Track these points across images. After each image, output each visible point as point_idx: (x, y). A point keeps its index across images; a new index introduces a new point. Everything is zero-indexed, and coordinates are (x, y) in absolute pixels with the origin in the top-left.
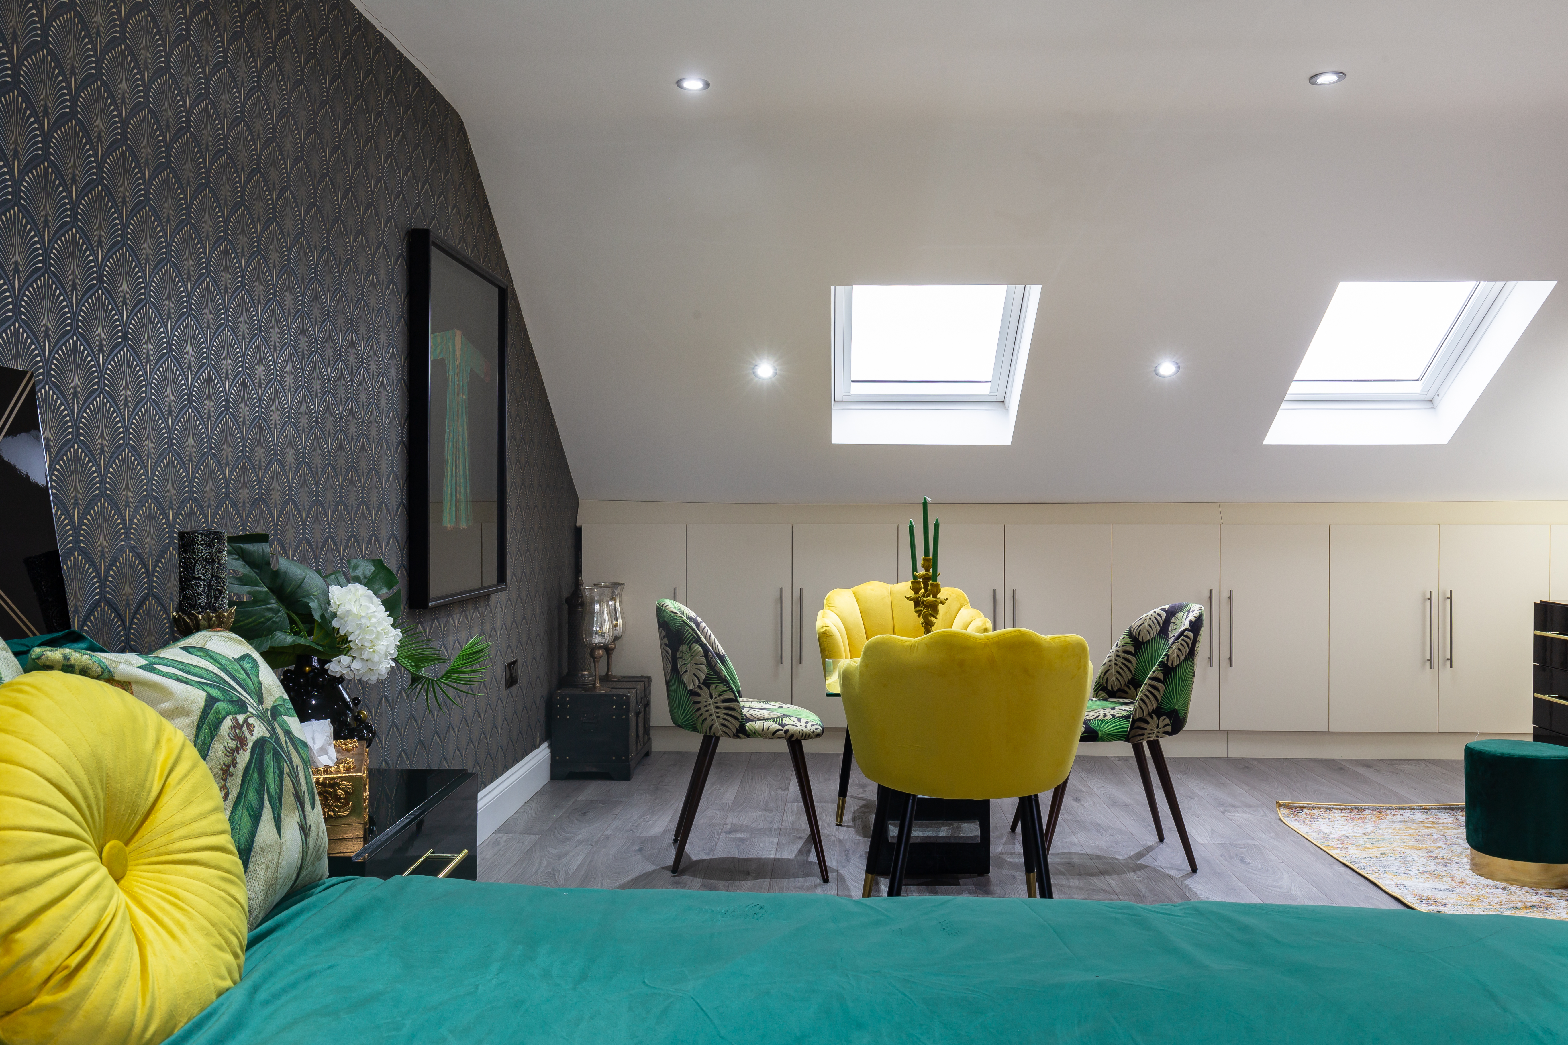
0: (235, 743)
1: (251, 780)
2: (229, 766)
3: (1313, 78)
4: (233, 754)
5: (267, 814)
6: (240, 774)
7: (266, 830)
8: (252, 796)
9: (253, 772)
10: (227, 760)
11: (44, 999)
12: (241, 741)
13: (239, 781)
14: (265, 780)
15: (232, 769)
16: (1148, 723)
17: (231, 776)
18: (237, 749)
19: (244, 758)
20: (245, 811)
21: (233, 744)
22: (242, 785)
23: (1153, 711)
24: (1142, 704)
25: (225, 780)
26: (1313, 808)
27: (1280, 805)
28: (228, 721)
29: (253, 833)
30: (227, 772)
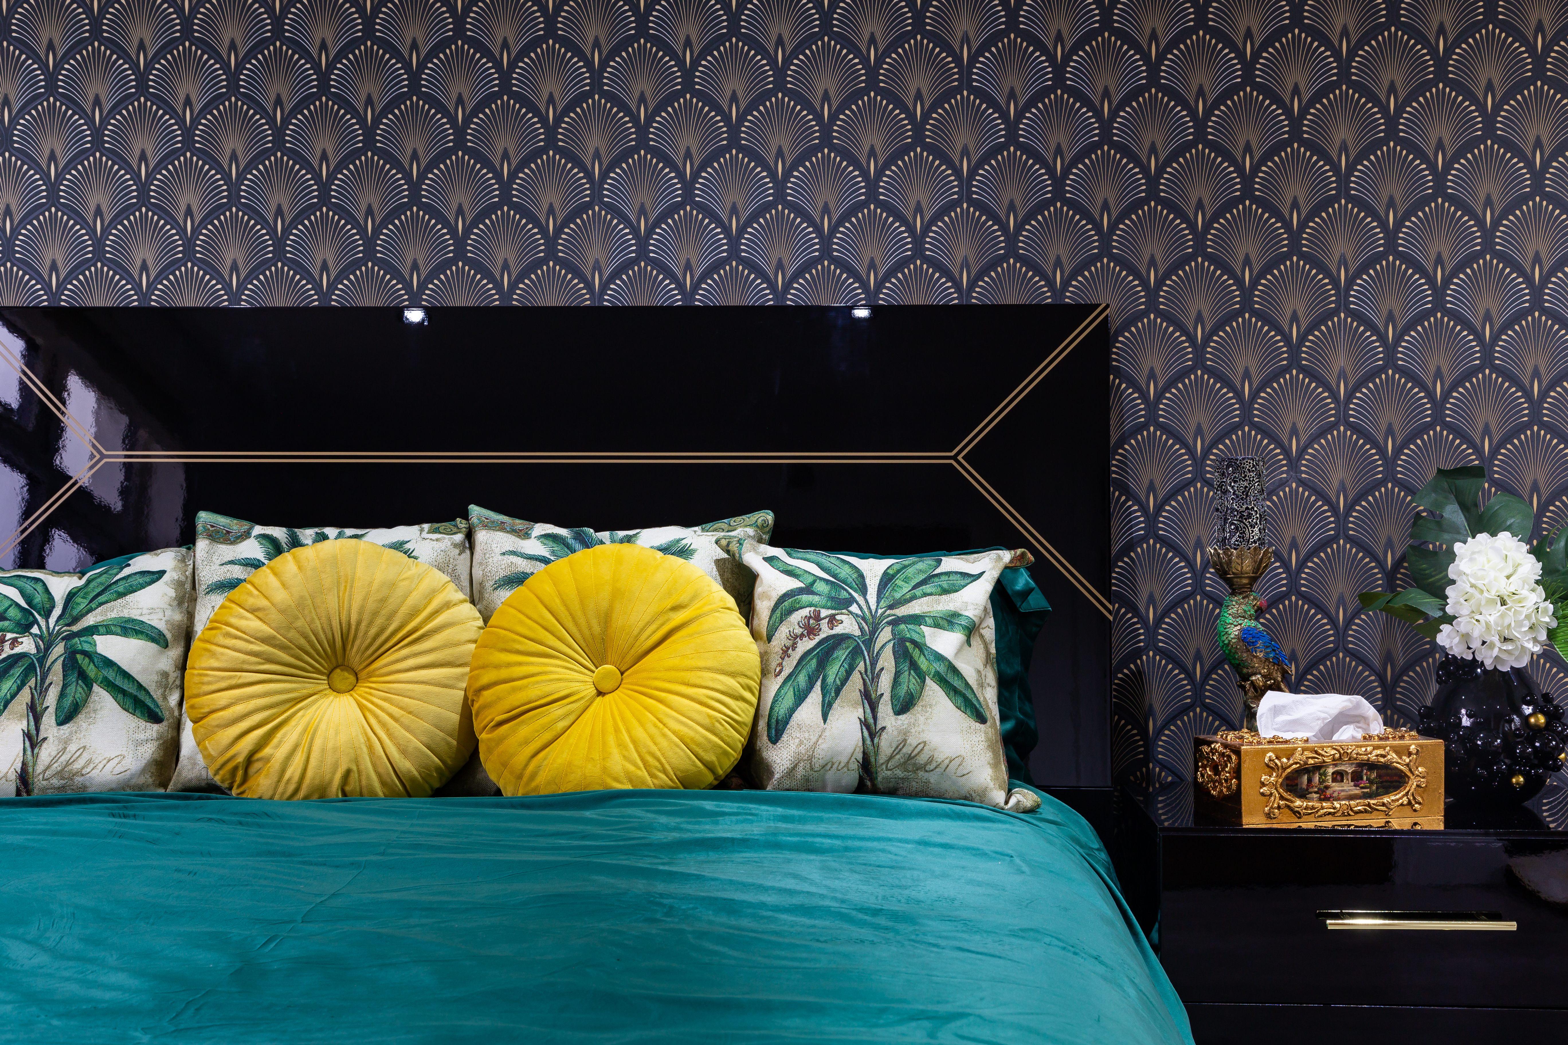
0: (801, 630)
1: (806, 664)
2: (788, 648)
4: (795, 639)
5: (815, 697)
6: (798, 658)
7: (810, 709)
8: (802, 679)
9: (812, 659)
10: (789, 643)
12: (813, 631)
13: (795, 663)
14: (824, 669)
15: (790, 651)
17: (789, 657)
18: (802, 636)
19: (807, 645)
20: (792, 689)
21: (798, 631)
22: (796, 667)
25: (783, 659)
28: (805, 612)
29: (792, 711)
30: (785, 652)
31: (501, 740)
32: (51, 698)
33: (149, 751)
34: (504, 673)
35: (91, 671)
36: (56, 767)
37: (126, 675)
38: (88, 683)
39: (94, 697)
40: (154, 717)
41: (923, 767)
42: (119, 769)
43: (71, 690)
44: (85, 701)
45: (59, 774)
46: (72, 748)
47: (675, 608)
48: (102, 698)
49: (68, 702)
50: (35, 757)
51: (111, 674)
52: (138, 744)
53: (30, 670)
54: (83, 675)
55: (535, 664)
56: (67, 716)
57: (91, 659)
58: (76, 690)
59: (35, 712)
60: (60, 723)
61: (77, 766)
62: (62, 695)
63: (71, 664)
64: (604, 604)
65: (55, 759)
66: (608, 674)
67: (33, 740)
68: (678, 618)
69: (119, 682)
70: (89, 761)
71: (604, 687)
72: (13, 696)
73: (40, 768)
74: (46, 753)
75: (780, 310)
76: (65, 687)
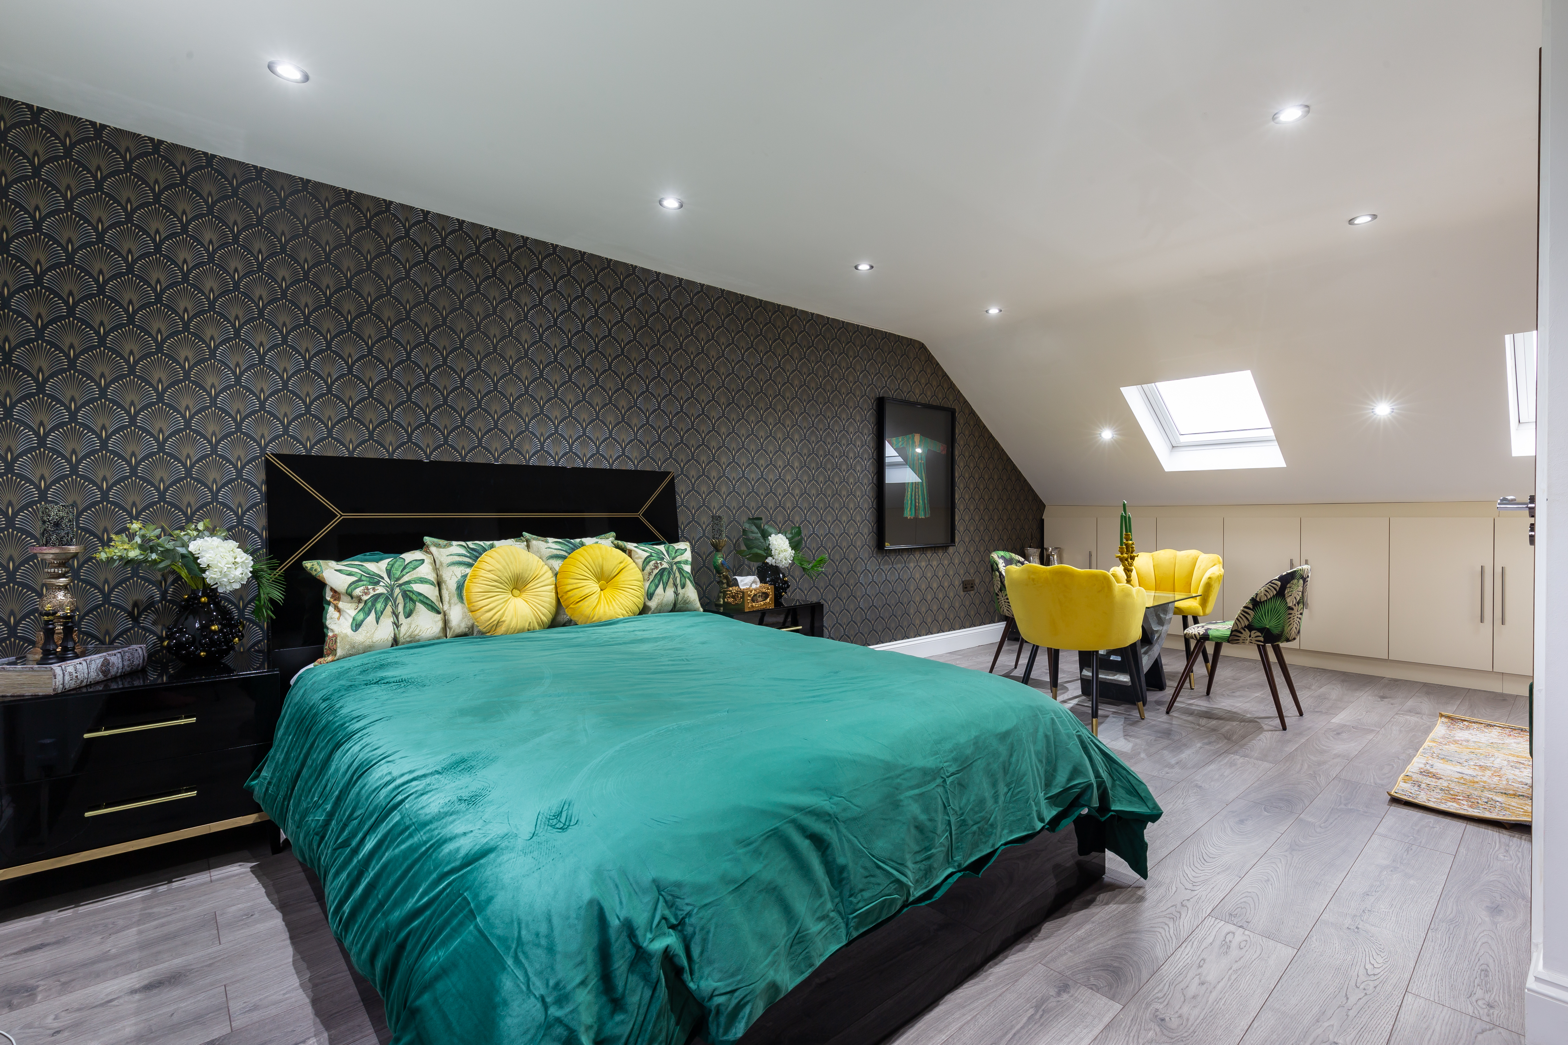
0: (653, 567)
3: (1351, 221)
4: (654, 570)
5: (661, 586)
6: (653, 575)
7: (660, 590)
8: (656, 581)
9: (657, 577)
10: (651, 571)
11: (571, 606)
12: (656, 567)
14: (662, 578)
16: (1242, 633)
19: (656, 571)
20: (654, 584)
22: (653, 578)
23: (1245, 627)
24: (1237, 622)
25: (649, 576)
26: (1474, 722)
27: (1442, 716)
28: (654, 562)
29: (655, 590)
30: (650, 574)
31: (579, 607)
32: (400, 608)
33: (440, 624)
34: (575, 586)
35: (414, 597)
36: (408, 634)
37: (427, 598)
38: (414, 602)
39: (417, 607)
40: (439, 613)
41: (687, 603)
42: (432, 632)
43: (408, 605)
44: (414, 609)
45: (410, 636)
46: (413, 626)
47: (621, 563)
48: (420, 607)
49: (408, 609)
50: (399, 631)
51: (422, 598)
52: (436, 622)
53: (387, 599)
54: (411, 599)
55: (584, 583)
56: (408, 615)
57: (413, 593)
58: (410, 605)
59: (395, 614)
60: (407, 618)
61: (416, 633)
62: (405, 607)
63: (406, 595)
64: (601, 563)
65: (407, 631)
66: (604, 584)
67: (397, 625)
68: (622, 566)
69: (425, 600)
70: (420, 630)
71: (603, 588)
72: (384, 610)
73: (401, 635)
74: (403, 629)
75: (611, 470)
76: (405, 604)
